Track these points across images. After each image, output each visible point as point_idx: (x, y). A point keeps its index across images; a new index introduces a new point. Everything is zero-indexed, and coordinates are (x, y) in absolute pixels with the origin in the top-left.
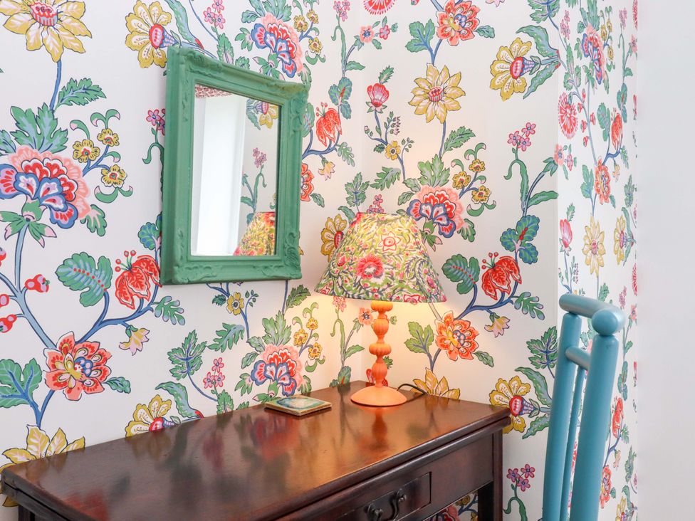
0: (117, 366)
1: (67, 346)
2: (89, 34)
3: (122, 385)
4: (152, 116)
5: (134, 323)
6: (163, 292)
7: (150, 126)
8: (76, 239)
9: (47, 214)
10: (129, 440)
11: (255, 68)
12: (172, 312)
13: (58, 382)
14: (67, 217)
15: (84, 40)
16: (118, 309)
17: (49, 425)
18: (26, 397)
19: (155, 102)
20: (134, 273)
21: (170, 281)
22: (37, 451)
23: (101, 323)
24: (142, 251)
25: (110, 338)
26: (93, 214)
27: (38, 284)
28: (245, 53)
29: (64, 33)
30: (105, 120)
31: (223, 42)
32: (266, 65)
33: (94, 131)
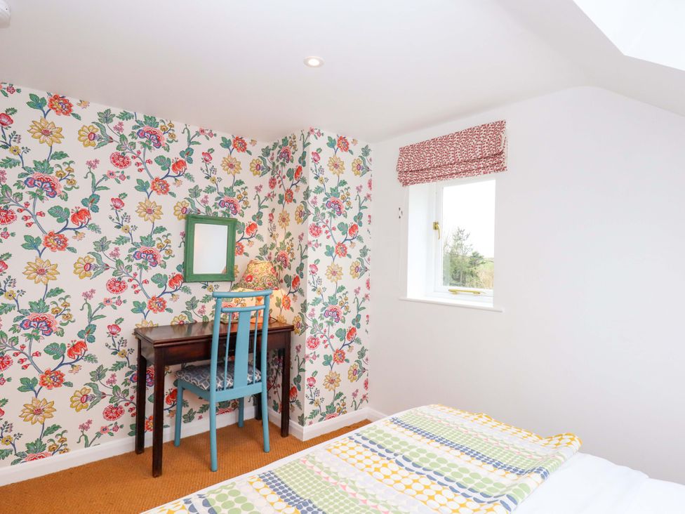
0: (168, 305)
1: (154, 299)
2: (162, 214)
3: (170, 311)
4: (182, 234)
5: (174, 293)
6: (184, 285)
7: (181, 236)
8: (157, 270)
9: (149, 263)
10: (172, 326)
11: (220, 215)
12: (187, 290)
13: (150, 308)
14: (155, 264)
15: (161, 216)
16: (169, 289)
17: (148, 319)
18: (142, 311)
19: (183, 229)
20: (175, 279)
21: (185, 282)
22: (144, 325)
23: (164, 293)
24: (177, 273)
25: (166, 297)
26: (162, 263)
27: (146, 282)
28: (216, 210)
29: (155, 215)
30: (167, 237)
31: (208, 209)
32: (224, 213)
33: (163, 240)
